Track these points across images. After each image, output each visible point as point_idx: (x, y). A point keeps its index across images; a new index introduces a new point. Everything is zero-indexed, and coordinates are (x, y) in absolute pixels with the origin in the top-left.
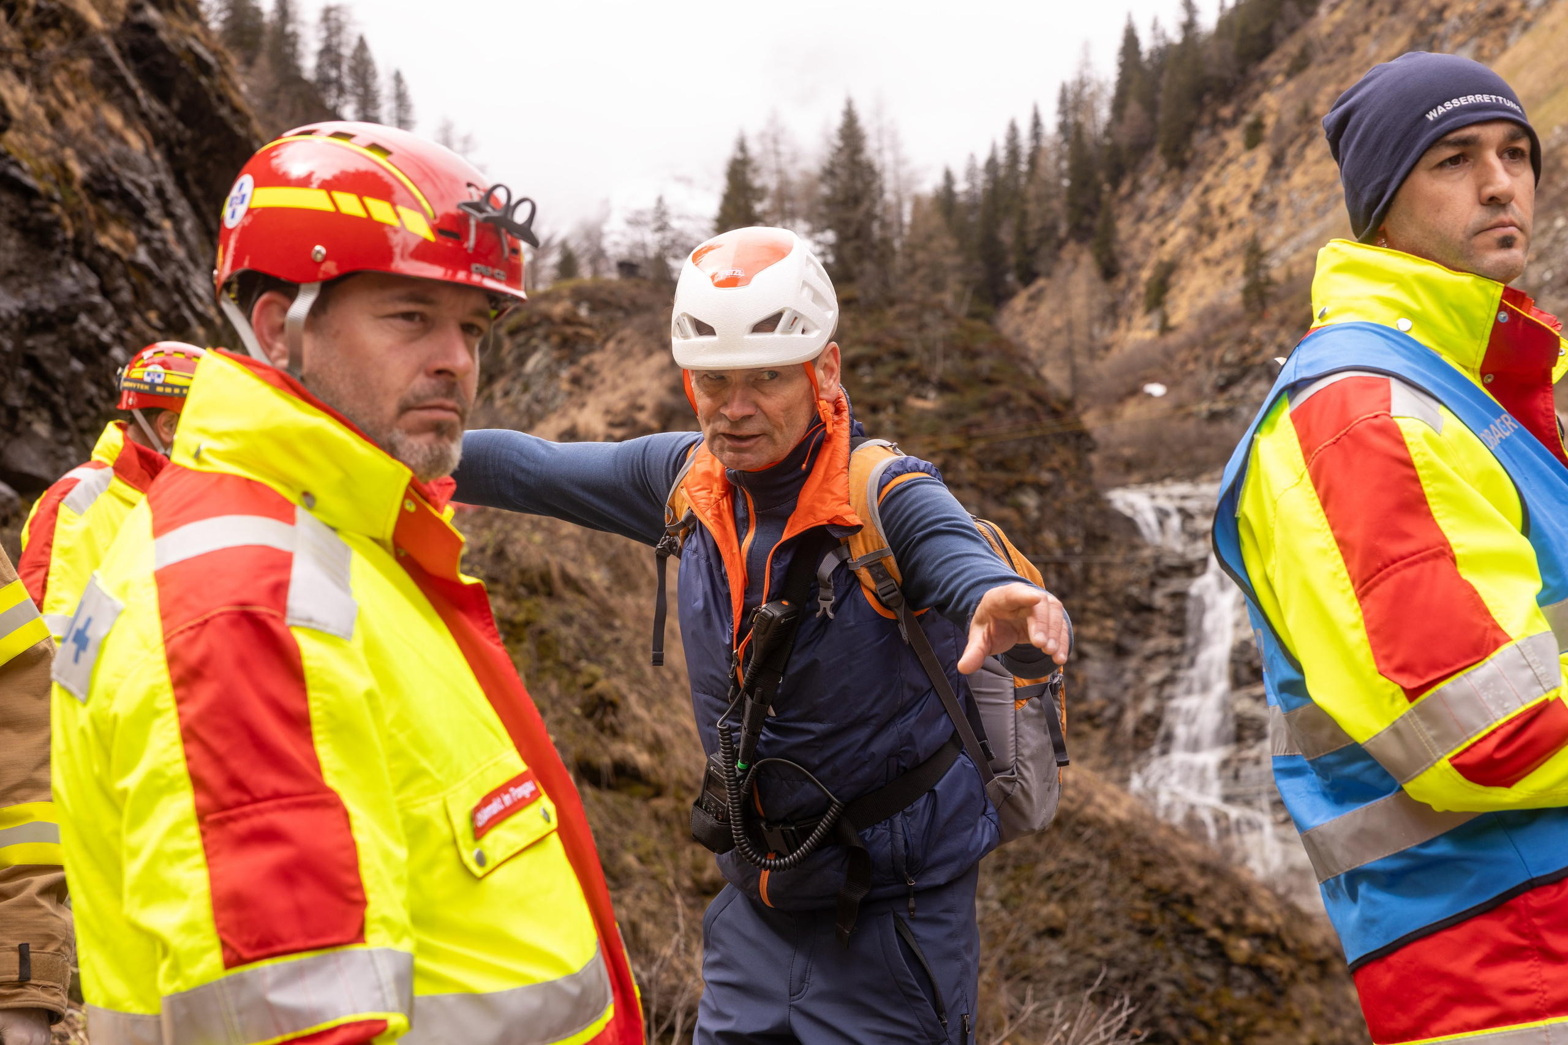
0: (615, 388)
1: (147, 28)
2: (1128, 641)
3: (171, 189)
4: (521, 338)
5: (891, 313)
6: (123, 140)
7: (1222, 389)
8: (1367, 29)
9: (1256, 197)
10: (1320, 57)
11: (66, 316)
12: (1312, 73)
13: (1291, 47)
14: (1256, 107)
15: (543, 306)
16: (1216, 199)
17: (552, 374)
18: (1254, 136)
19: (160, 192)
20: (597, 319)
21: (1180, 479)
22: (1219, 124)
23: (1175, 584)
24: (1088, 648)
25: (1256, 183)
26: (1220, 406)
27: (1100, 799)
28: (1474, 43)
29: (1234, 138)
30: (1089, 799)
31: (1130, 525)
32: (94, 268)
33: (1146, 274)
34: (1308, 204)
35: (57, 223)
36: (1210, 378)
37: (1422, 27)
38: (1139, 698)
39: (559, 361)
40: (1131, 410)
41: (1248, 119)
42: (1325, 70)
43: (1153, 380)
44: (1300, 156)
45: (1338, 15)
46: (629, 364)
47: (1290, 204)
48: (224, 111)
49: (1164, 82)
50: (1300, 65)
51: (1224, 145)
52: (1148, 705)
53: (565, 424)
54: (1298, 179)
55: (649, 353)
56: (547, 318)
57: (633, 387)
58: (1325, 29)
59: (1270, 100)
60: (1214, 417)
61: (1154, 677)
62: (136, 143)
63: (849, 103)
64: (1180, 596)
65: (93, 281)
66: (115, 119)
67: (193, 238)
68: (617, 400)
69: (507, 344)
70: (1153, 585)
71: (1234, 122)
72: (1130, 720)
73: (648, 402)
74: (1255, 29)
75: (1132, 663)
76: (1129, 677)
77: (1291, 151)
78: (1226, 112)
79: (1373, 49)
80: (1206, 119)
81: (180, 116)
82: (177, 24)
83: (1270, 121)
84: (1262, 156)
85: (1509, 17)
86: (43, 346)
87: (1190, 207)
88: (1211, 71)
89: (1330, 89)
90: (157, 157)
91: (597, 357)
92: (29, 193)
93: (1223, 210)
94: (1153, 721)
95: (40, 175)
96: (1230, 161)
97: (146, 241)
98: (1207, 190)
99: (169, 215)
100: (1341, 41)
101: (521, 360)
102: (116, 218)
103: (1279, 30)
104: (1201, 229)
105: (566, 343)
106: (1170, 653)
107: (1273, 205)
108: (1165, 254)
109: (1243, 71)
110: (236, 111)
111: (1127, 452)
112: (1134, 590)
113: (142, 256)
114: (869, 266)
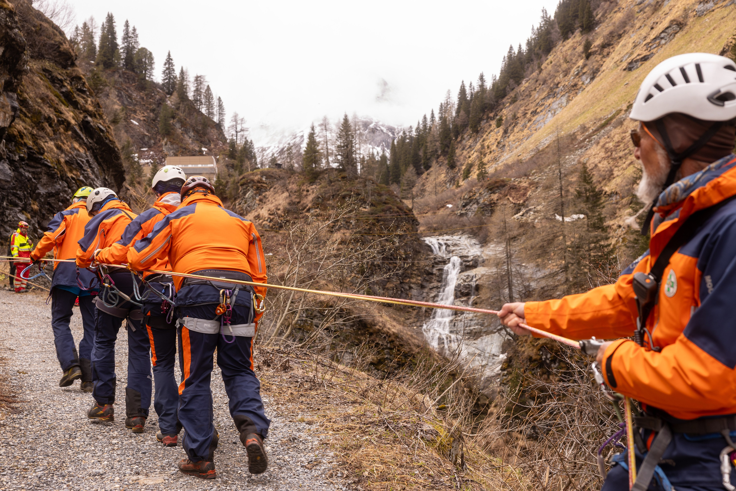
0: (272, 203)
1: (88, 122)
2: (425, 284)
3: (91, 160)
4: (244, 187)
5: (357, 181)
6: (78, 151)
7: (464, 206)
8: (535, 89)
9: (499, 143)
10: (521, 98)
11: (57, 193)
12: (518, 103)
13: (512, 94)
14: (500, 114)
15: (252, 177)
16: (486, 143)
17: (254, 199)
18: (499, 124)
19: (88, 161)
20: (268, 181)
21: (447, 234)
22: (489, 118)
23: (440, 267)
24: (412, 285)
25: (499, 138)
26: (463, 212)
27: (388, 326)
28: (567, 95)
29: (493, 123)
30: (385, 326)
31: (429, 248)
32: (67, 182)
33: (464, 167)
34: (514, 146)
35: (56, 173)
36: (461, 203)
37: (551, 89)
39: (256, 194)
40: (441, 212)
41: (498, 117)
42: (522, 102)
43: (449, 203)
44: (513, 130)
45: (527, 84)
46: (277, 195)
47: (509, 146)
48: (107, 141)
49: (471, 105)
50: (514, 100)
51: (490, 125)
53: (256, 214)
54: (512, 138)
55: (283, 192)
56: (253, 181)
57: (277, 203)
58: (523, 89)
59: (505, 111)
60: (462, 215)
61: (432, 295)
62: (82, 151)
63: (346, 116)
64: (441, 270)
65: (66, 185)
66: (77, 146)
67: (97, 173)
68: (272, 207)
69: (240, 188)
70: (433, 267)
71: (493, 119)
73: (281, 208)
74: (501, 88)
75: (426, 290)
76: (425, 294)
77: (510, 128)
78: (491, 115)
79: (537, 96)
80: (485, 117)
81: (96, 143)
82: (96, 120)
83: (504, 118)
84: (501, 130)
85: (578, 87)
86: (52, 200)
87: (478, 146)
88: (486, 101)
89: (523, 108)
90: (88, 153)
91: (267, 193)
92: (49, 167)
93: (488, 147)
94: (431, 308)
95: (52, 163)
96: (491, 131)
97: (83, 174)
98: (483, 141)
99: (90, 167)
100: (527, 93)
101: (245, 194)
102: (76, 169)
103: (508, 89)
104: (481, 153)
105: (258, 188)
106: (437, 288)
107: (504, 146)
108: (470, 161)
109: (497, 102)
110: (110, 141)
111: (435, 225)
112: (427, 268)
113: (81, 178)
114: (350, 167)
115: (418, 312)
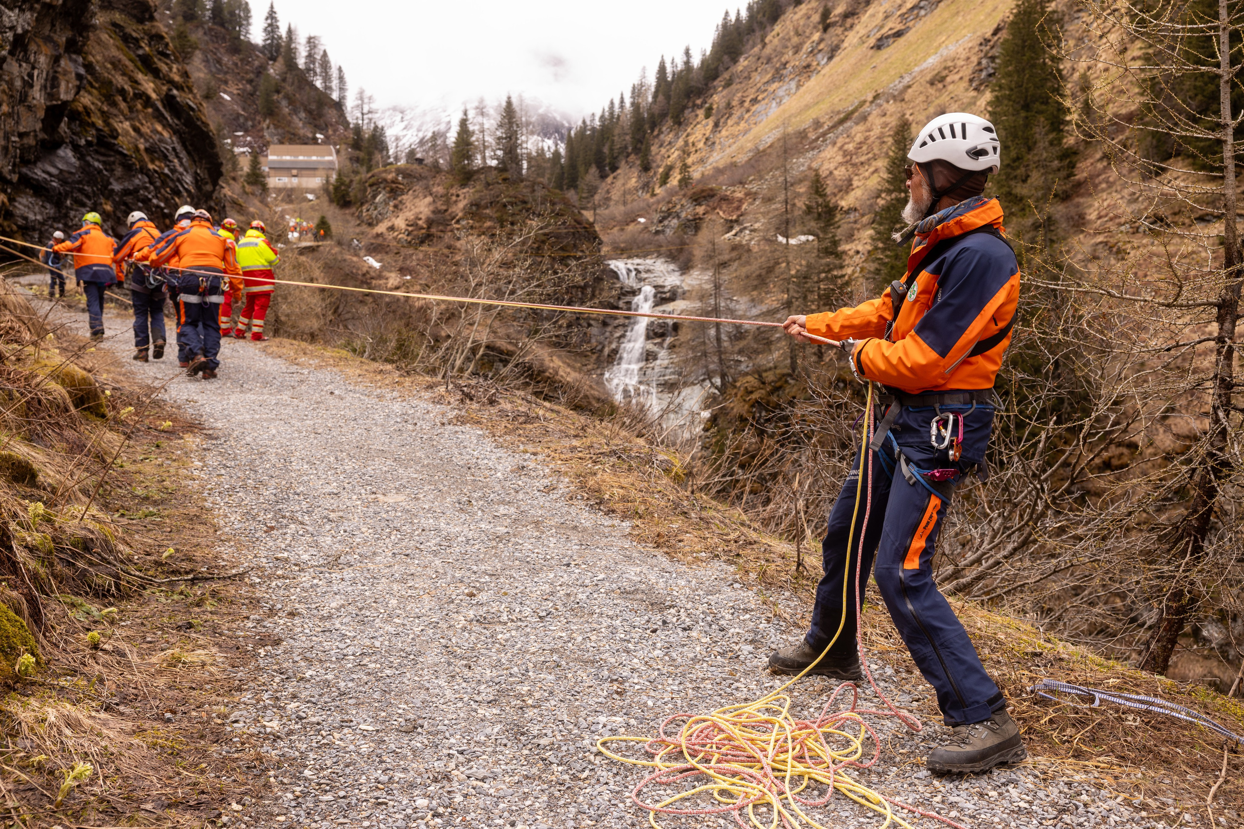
0: (410, 210)
1: (173, 97)
2: (608, 320)
3: (179, 147)
4: (374, 188)
5: (522, 185)
6: (161, 134)
7: (661, 222)
8: (756, 70)
9: (707, 139)
10: (738, 80)
11: (136, 190)
12: (734, 87)
13: (726, 75)
14: (710, 101)
15: (384, 175)
16: (691, 139)
17: (387, 204)
18: (708, 114)
19: (174, 149)
20: (405, 181)
21: (638, 256)
22: (695, 107)
23: (627, 299)
24: (592, 322)
25: (708, 133)
26: (660, 228)
27: (561, 373)
28: (797, 78)
29: (701, 113)
30: (557, 373)
31: (615, 275)
32: (148, 176)
33: (661, 170)
34: (727, 144)
35: (134, 164)
36: (656, 217)
37: (777, 70)
38: (610, 343)
39: (389, 198)
40: (631, 228)
41: (707, 105)
42: (739, 86)
43: (641, 216)
44: (725, 123)
45: (746, 63)
46: (417, 200)
47: (720, 143)
48: (199, 123)
49: (673, 87)
50: (728, 84)
51: (697, 116)
52: (614, 346)
53: (390, 224)
54: (724, 133)
55: (425, 197)
56: (385, 180)
57: (417, 210)
58: (740, 68)
59: (716, 98)
60: (657, 232)
61: (617, 335)
62: (166, 134)
63: (509, 98)
64: (629, 303)
65: (146, 180)
66: (159, 128)
67: (186, 164)
68: (410, 215)
69: (369, 190)
70: (619, 298)
71: (700, 107)
72: (606, 351)
73: (423, 216)
74: (712, 67)
75: (609, 329)
76: (607, 334)
77: (722, 120)
78: (699, 102)
79: (758, 78)
80: (690, 104)
81: (184, 124)
82: (183, 95)
83: (715, 107)
84: (711, 122)
85: (812, 68)
86: (129, 199)
87: (681, 143)
88: (693, 83)
89: (739, 95)
90: (174, 139)
91: (404, 197)
92: (125, 155)
93: (693, 144)
94: (615, 351)
95: (128, 150)
96: (698, 123)
97: (168, 166)
98: (688, 135)
99: (177, 156)
100: (746, 74)
101: (374, 197)
102: (158, 159)
103: (721, 68)
104: (684, 152)
105: (392, 191)
106: (624, 325)
107: (714, 143)
108: (669, 162)
109: (706, 85)
110: (203, 123)
111: (622, 245)
112: (612, 300)
113: (166, 171)
114: (514, 165)
115: (598, 357)
